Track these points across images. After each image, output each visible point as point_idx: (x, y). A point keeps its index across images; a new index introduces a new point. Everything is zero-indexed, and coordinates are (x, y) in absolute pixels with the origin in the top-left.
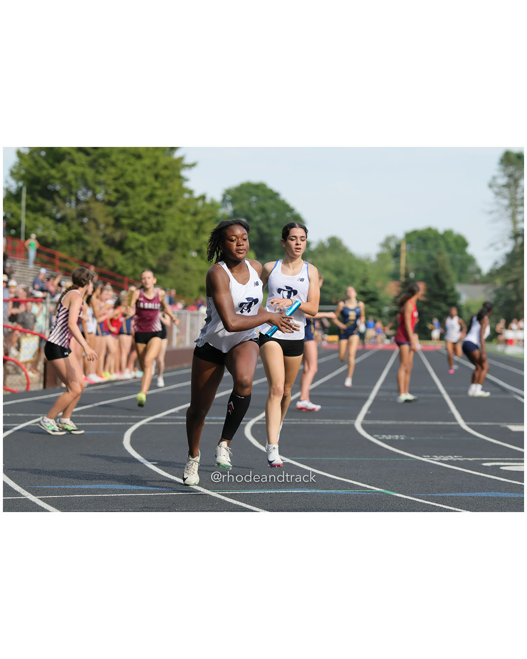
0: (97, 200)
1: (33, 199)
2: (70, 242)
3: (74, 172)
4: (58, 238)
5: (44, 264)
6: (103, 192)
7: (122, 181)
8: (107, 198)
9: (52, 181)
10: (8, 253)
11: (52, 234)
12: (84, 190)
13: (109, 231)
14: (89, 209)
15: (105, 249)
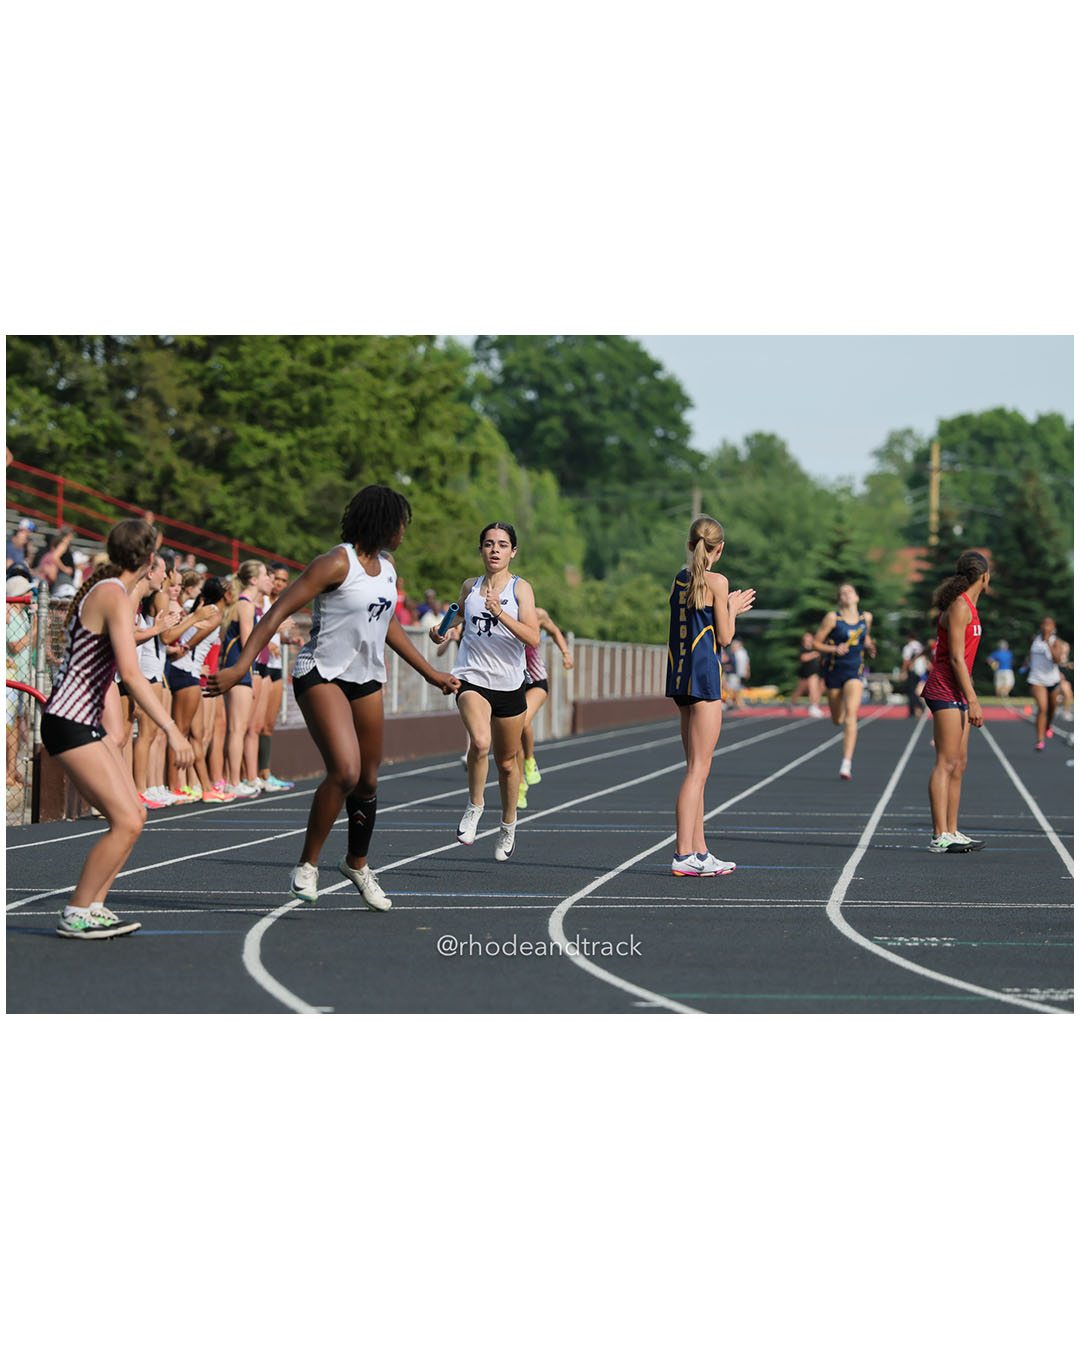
4: (62, 440)
11: (46, 432)
13: (188, 425)
14: (140, 366)
15: (182, 469)
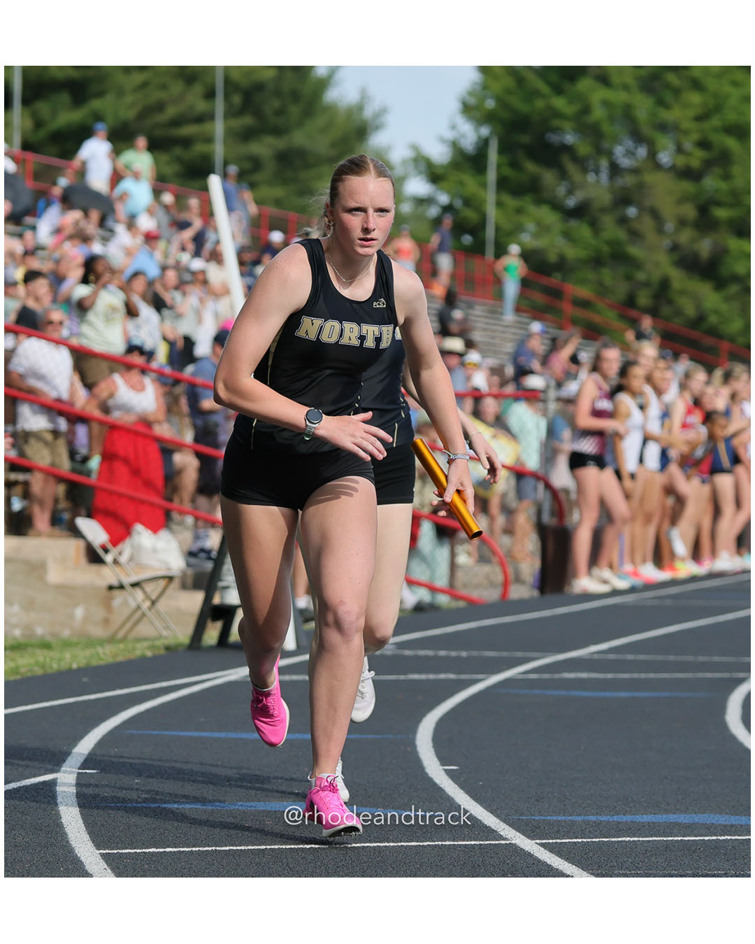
0: (658, 166)
1: (514, 165)
2: (597, 261)
3: (606, 104)
4: (572, 253)
5: (537, 313)
6: (671, 147)
7: (716, 122)
8: (681, 161)
9: (556, 123)
10: (457, 289)
11: (555, 245)
12: (629, 143)
13: (685, 237)
14: (641, 186)
15: (678, 278)
